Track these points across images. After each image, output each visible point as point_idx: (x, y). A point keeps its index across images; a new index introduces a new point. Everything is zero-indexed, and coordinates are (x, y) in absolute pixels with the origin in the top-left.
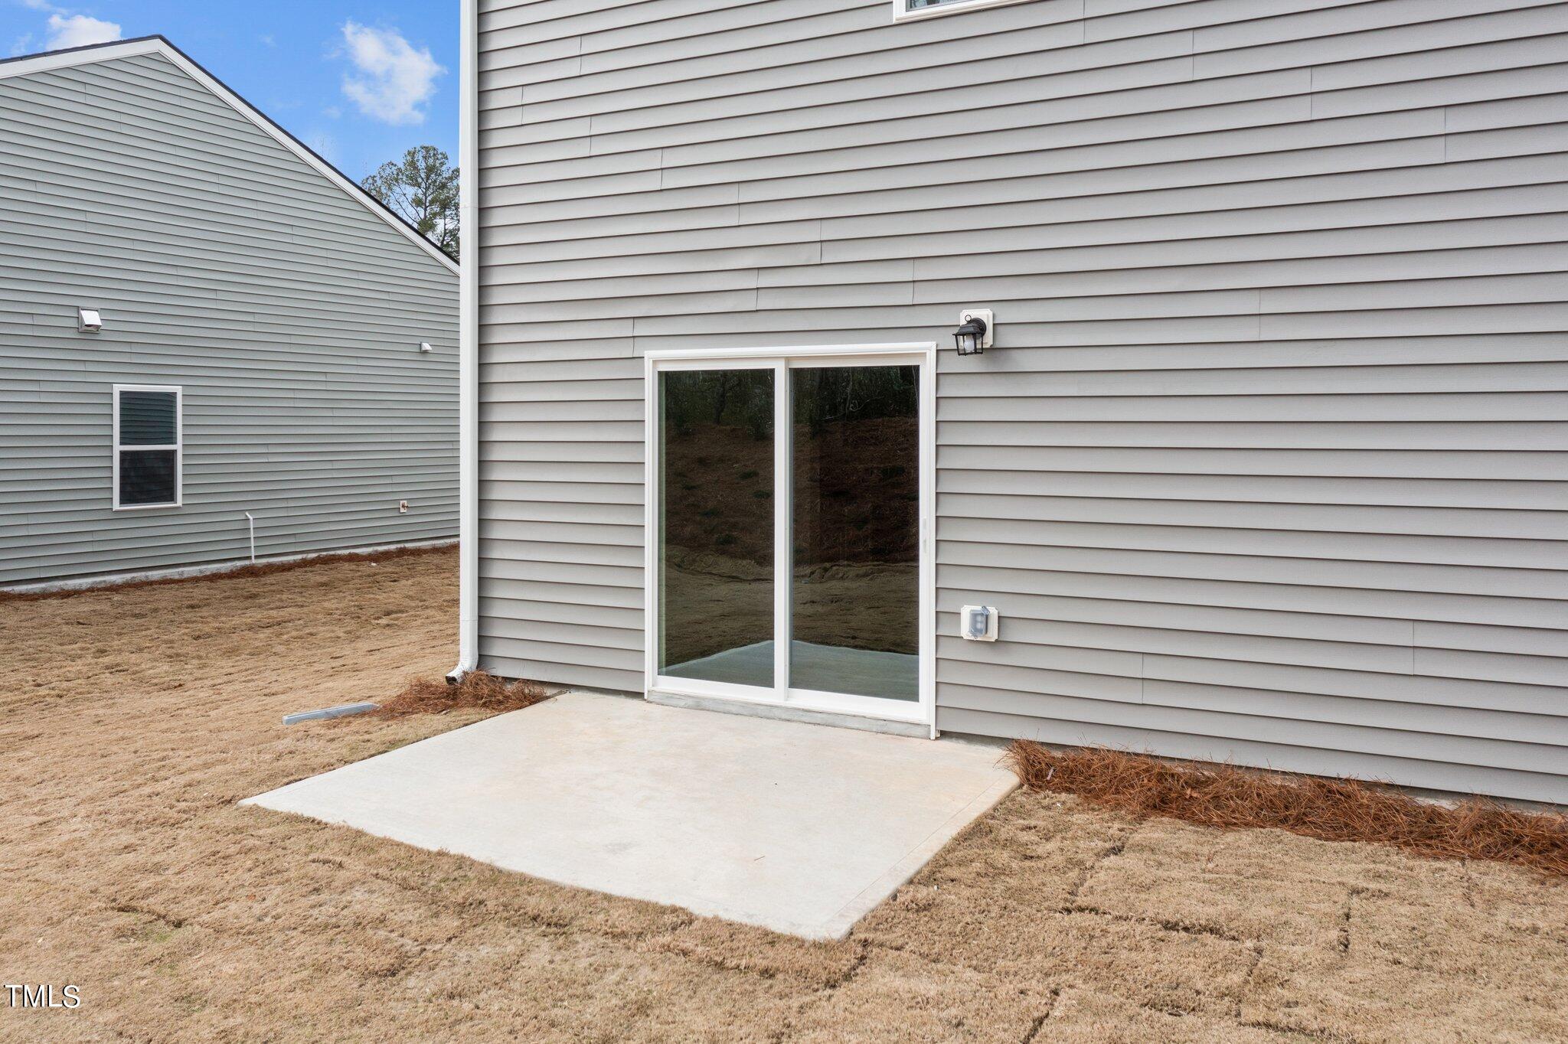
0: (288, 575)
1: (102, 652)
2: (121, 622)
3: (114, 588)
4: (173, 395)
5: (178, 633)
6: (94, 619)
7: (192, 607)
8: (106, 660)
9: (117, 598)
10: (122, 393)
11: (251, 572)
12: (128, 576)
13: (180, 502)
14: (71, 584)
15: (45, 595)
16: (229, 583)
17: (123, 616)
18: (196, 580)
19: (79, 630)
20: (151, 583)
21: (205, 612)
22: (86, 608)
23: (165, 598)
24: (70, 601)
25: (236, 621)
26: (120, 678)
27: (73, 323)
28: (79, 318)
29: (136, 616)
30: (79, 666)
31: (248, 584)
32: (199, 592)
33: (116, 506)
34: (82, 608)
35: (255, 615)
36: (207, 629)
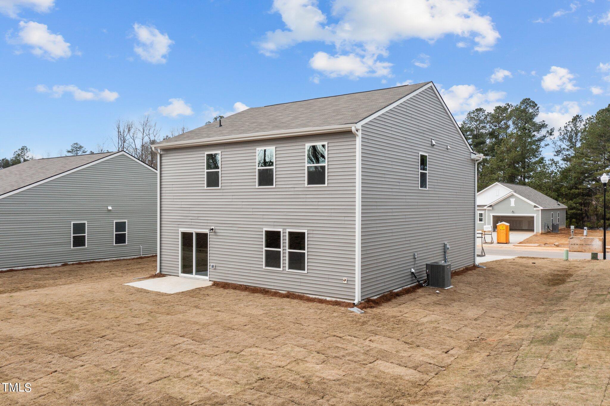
0: (148, 259)
1: (111, 272)
2: (114, 267)
3: (114, 261)
4: (125, 222)
5: (124, 269)
6: (110, 266)
7: (128, 264)
8: (111, 273)
9: (114, 262)
10: (116, 222)
11: (141, 258)
12: (116, 258)
13: (127, 244)
14: (106, 260)
15: (101, 262)
16: (136, 260)
17: (115, 266)
18: (129, 259)
19: (107, 268)
20: (121, 260)
21: (130, 265)
22: (109, 264)
23: (123, 263)
24: (106, 263)
25: (135, 267)
26: (113, 275)
27: (106, 209)
28: (108, 208)
29: (117, 266)
30: (107, 274)
31: (140, 260)
32: (129, 262)
33: (114, 244)
34: (108, 264)
35: (139, 266)
36: (129, 268)
